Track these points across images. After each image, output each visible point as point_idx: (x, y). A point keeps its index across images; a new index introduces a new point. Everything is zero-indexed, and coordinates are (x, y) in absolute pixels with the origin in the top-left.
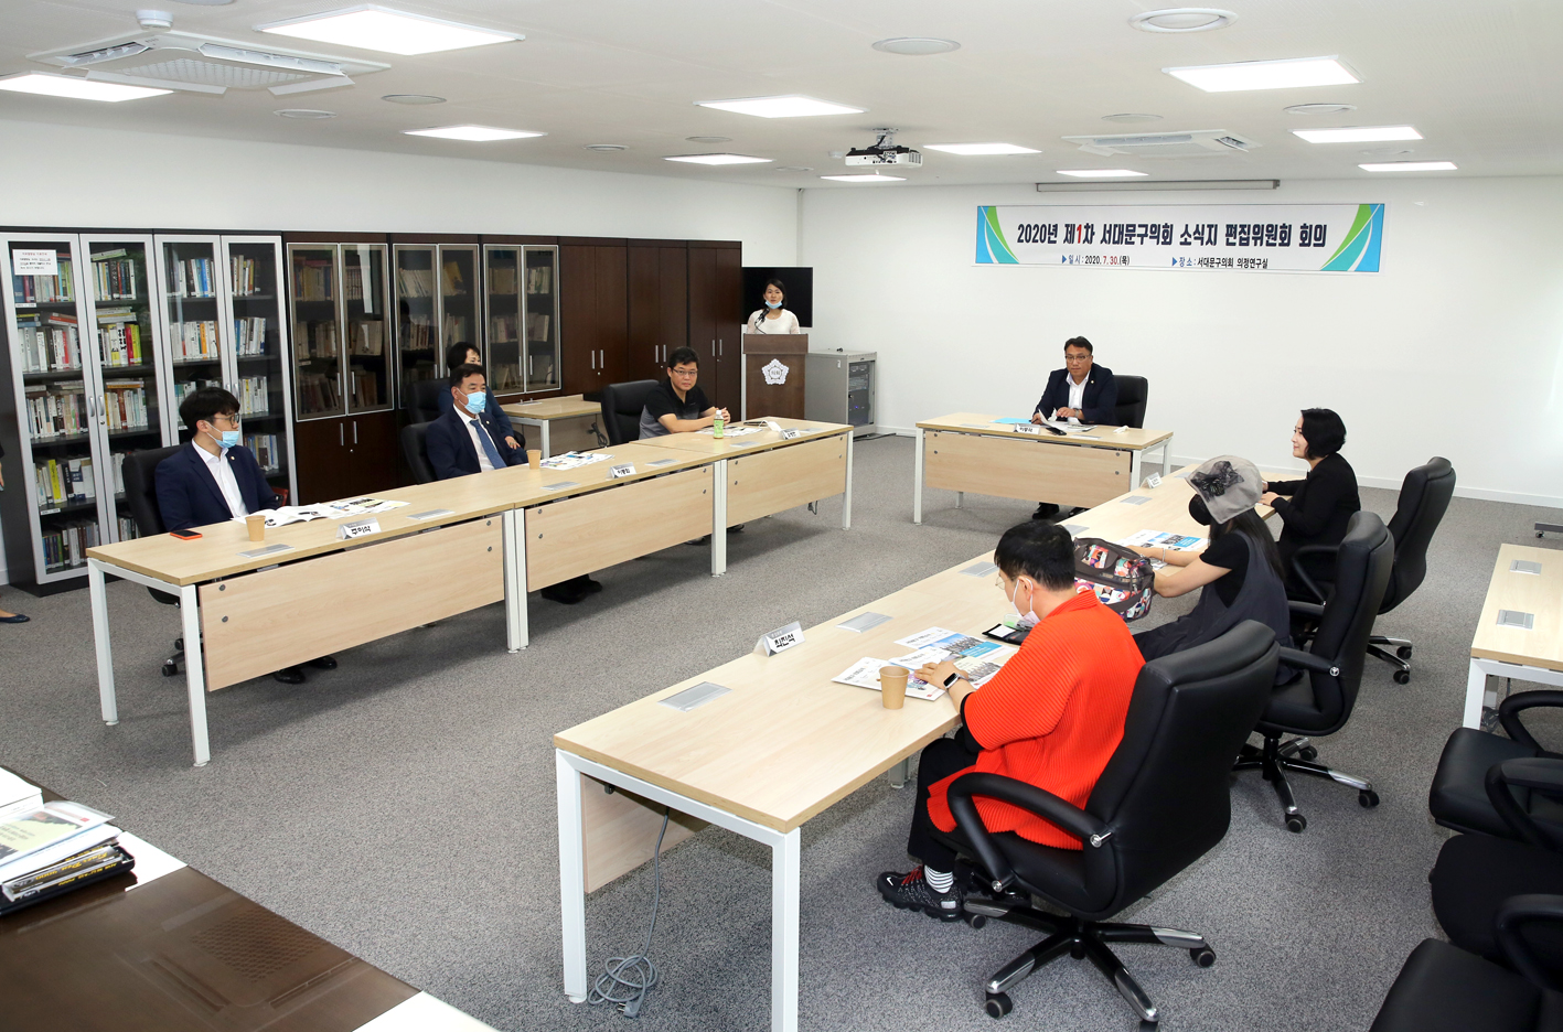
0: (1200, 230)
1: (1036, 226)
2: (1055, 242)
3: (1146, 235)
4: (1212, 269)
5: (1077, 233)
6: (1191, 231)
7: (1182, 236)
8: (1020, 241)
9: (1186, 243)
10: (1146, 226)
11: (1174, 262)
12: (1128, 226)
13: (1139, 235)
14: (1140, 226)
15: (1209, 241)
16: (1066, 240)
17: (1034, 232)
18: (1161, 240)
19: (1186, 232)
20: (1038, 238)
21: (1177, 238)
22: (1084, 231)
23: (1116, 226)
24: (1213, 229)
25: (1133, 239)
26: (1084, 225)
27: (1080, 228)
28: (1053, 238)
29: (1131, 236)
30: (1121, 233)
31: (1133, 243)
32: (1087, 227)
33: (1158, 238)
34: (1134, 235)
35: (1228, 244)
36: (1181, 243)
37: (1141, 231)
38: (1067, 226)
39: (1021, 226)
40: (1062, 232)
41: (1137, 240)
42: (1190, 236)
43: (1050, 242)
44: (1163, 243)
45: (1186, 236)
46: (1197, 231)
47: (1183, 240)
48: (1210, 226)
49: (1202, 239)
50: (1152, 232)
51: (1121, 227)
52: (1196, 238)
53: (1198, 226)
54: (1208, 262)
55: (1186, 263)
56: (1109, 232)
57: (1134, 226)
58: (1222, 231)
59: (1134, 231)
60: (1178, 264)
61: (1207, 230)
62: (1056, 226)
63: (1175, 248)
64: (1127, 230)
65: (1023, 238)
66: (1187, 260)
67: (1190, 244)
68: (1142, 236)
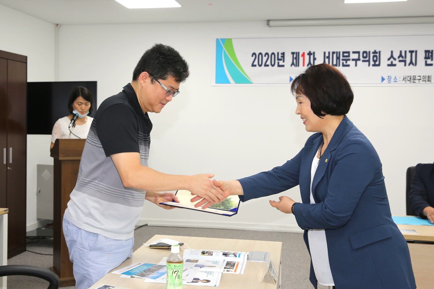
0: (403, 54)
1: (267, 54)
2: (283, 66)
3: (359, 59)
4: (414, 84)
5: (301, 59)
6: (396, 55)
7: (389, 59)
8: (253, 65)
9: (392, 65)
10: (358, 53)
11: (383, 79)
12: (344, 53)
13: (353, 60)
14: (354, 52)
15: (411, 63)
16: (293, 64)
17: (265, 59)
18: (372, 63)
19: (392, 56)
20: (269, 63)
21: (384, 61)
22: (307, 57)
23: (333, 53)
24: (414, 54)
25: (349, 63)
26: (307, 52)
27: (303, 55)
28: (281, 63)
29: (346, 60)
30: (338, 58)
31: (348, 66)
32: (310, 54)
33: (369, 61)
34: (349, 60)
35: (427, 65)
36: (389, 65)
37: (356, 56)
38: (293, 53)
39: (254, 54)
40: (289, 58)
41: (351, 63)
42: (395, 59)
43: (279, 66)
44: (373, 65)
45: (392, 60)
46: (401, 56)
47: (389, 62)
48: (411, 52)
49: (405, 61)
50: (364, 57)
51: (338, 53)
52: (400, 61)
53: (401, 52)
54: (412, 79)
55: (392, 80)
56: (328, 57)
57: (349, 53)
58: (421, 56)
59: (349, 56)
60: (386, 81)
61: (408, 55)
62: (283, 54)
63: (384, 69)
64: (343, 56)
65: (256, 63)
66: (393, 78)
67: (395, 65)
68: (356, 60)
